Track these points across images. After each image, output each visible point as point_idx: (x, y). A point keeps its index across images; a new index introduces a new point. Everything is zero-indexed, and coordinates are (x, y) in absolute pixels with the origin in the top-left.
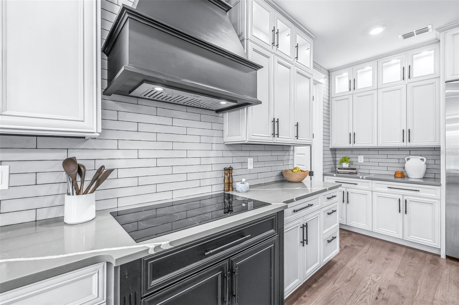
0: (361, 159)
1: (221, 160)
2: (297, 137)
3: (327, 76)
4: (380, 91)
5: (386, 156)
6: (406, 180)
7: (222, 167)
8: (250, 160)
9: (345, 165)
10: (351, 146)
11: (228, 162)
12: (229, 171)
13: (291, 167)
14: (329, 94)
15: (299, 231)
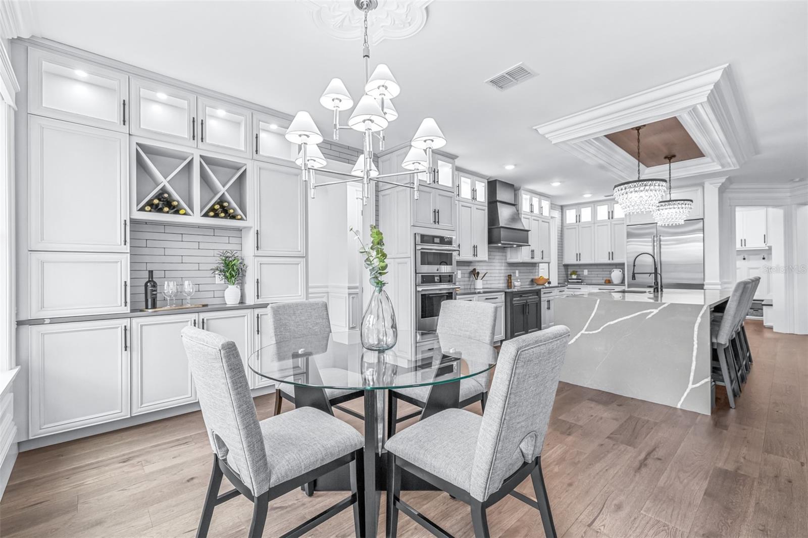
0: (586, 272)
1: (506, 271)
2: (543, 258)
3: (560, 210)
4: (596, 225)
5: (601, 270)
6: (611, 284)
7: (507, 274)
8: (517, 272)
9: (574, 277)
10: (578, 262)
11: (509, 272)
12: (510, 276)
13: (537, 277)
14: (562, 223)
15: (546, 303)
